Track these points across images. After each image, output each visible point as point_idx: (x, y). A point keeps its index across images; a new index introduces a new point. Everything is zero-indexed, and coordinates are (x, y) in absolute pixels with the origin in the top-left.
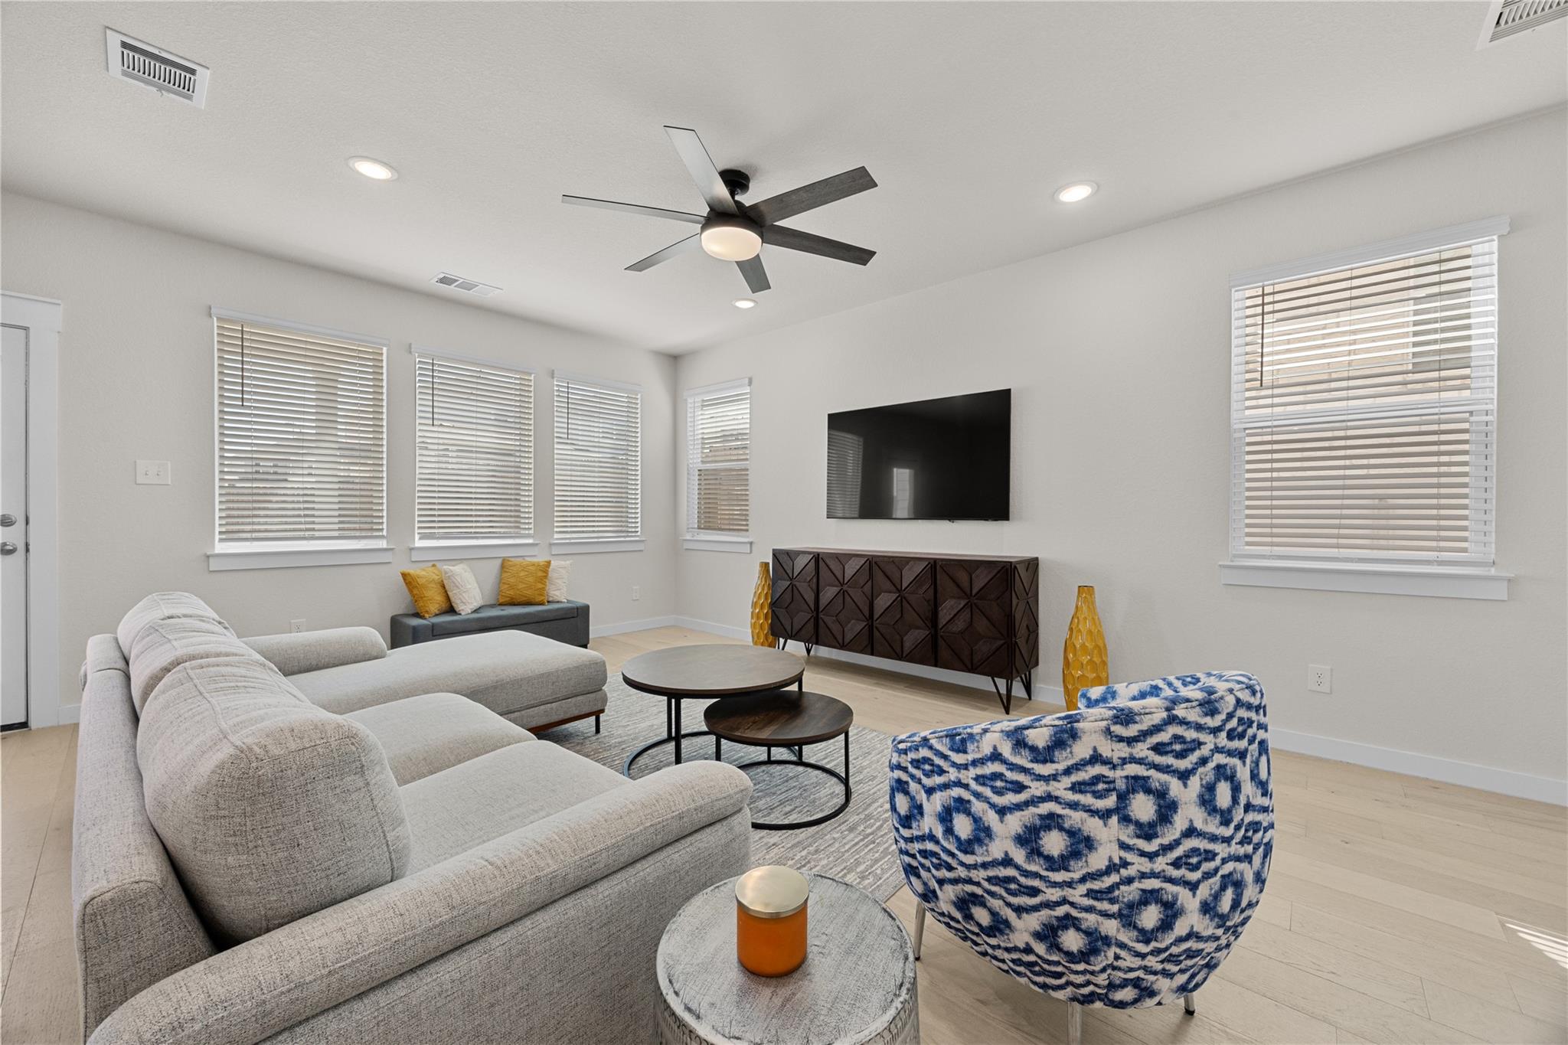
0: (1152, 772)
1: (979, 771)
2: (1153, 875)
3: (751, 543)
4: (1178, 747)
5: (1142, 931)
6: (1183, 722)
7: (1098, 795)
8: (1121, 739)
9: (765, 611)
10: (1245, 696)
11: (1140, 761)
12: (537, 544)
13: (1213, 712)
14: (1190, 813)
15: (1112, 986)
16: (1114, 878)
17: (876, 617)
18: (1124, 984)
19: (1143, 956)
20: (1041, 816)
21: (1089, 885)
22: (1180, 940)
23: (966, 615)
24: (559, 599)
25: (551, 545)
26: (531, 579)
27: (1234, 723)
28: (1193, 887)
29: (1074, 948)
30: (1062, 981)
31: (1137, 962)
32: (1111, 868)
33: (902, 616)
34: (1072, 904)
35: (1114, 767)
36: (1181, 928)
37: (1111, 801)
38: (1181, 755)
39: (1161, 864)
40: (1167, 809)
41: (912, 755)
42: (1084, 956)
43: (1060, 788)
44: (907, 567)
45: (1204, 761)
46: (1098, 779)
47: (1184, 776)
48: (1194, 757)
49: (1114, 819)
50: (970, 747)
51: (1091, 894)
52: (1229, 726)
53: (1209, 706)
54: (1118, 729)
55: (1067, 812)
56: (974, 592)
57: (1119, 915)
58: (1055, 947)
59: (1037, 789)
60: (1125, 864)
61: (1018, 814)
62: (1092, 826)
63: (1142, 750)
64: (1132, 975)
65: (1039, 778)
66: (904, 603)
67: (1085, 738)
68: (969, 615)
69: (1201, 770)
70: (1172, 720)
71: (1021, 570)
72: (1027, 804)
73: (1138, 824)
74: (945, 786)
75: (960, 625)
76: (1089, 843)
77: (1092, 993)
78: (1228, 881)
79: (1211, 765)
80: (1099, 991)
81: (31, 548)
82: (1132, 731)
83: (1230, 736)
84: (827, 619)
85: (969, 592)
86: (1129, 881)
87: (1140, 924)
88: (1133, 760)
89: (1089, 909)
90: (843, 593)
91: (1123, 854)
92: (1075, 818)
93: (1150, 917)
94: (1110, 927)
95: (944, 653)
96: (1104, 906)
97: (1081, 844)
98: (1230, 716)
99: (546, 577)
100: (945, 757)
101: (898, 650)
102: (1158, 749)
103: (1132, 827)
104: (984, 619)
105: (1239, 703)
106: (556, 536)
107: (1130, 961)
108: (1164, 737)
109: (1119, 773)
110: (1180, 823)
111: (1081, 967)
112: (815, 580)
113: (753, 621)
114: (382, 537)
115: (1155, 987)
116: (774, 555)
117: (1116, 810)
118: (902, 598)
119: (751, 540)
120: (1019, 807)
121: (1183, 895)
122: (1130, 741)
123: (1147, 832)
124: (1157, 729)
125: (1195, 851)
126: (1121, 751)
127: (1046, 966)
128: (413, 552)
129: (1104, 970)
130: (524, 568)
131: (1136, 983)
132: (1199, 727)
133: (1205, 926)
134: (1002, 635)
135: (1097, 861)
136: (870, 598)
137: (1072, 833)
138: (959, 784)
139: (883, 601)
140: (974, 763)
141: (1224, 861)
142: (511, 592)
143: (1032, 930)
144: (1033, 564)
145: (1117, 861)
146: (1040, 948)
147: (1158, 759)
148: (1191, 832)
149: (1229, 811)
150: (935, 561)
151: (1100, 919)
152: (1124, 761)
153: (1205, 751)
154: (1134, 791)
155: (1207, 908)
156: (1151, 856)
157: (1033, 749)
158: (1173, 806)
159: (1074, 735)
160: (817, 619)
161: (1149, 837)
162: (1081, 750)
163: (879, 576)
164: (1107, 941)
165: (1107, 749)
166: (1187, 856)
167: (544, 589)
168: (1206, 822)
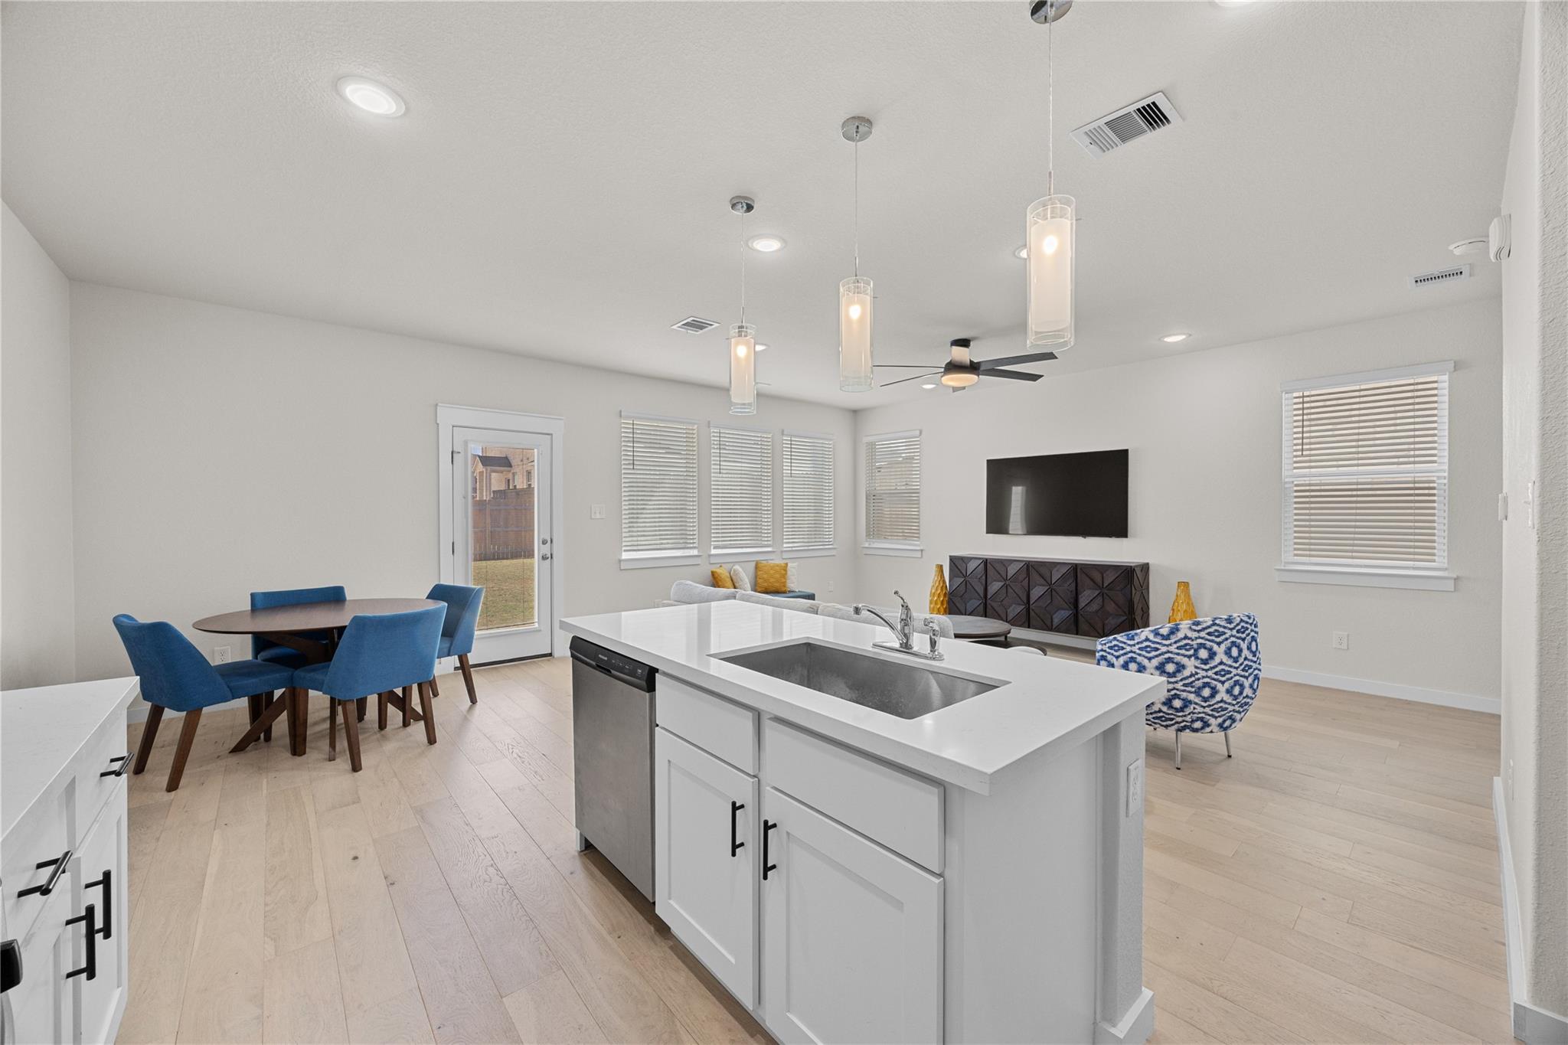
0: (1207, 642)
1: (1140, 646)
2: (1207, 677)
3: (922, 550)
4: (1216, 634)
5: (1204, 698)
6: (1218, 625)
7: (1187, 650)
8: (1195, 631)
9: (942, 599)
10: (1246, 619)
11: (1202, 638)
12: (774, 552)
13: (1230, 623)
14: (1221, 656)
15: (1193, 721)
16: (1193, 679)
17: (1031, 603)
18: (1198, 719)
19: (1204, 707)
20: (1165, 659)
21: (1184, 682)
22: (1218, 702)
23: (1099, 600)
24: (794, 589)
25: (782, 552)
26: (778, 576)
27: (1239, 627)
28: (1223, 683)
29: (1178, 707)
30: (1173, 722)
31: (1202, 710)
32: (1192, 675)
33: (1051, 602)
34: (1177, 690)
35: (1193, 640)
36: (1218, 698)
37: (1192, 652)
38: (1218, 637)
39: (1210, 673)
40: (1212, 655)
41: (1108, 645)
42: (1182, 709)
43: (1173, 648)
44: (1056, 569)
45: (1227, 639)
46: (1186, 645)
47: (1219, 644)
48: (1223, 637)
49: (1193, 658)
50: (1136, 638)
51: (1184, 685)
52: (1237, 628)
53: (1229, 620)
54: (1194, 627)
55: (1176, 656)
56: (1105, 585)
57: (1195, 692)
58: (1171, 707)
59: (1164, 649)
60: (1197, 673)
61: (1156, 659)
62: (1185, 661)
63: (1203, 634)
64: (1200, 715)
65: (1165, 645)
66: (1054, 593)
67: (1182, 631)
68: (1101, 600)
69: (1225, 642)
70: (1214, 624)
71: (1138, 571)
72: (1160, 655)
73: (1202, 660)
74: (1125, 654)
75: (1095, 607)
76: (1184, 667)
77: (1185, 726)
78: (1236, 683)
79: (1229, 641)
80: (1188, 724)
81: (554, 556)
82: (1199, 628)
83: (1238, 632)
84: (994, 605)
85: (1101, 586)
86: (1198, 679)
87: (1203, 695)
88: (1200, 638)
89: (1184, 691)
90: (1006, 586)
91: (1196, 670)
92: (1178, 658)
93: (1206, 692)
94: (1192, 697)
95: (1083, 626)
96: (1189, 689)
97: (1181, 667)
98: (1238, 625)
99: (786, 574)
100: (1125, 643)
101: (1049, 624)
102: (1209, 634)
103: (1199, 661)
104: (1112, 603)
105: (1242, 621)
106: (785, 545)
107: (1200, 709)
108: (1211, 630)
109: (1195, 642)
110: (1217, 660)
111: (1180, 714)
112: (984, 577)
113: (932, 606)
114: (695, 548)
115: (1209, 722)
116: (951, 560)
117: (1194, 655)
118: (1051, 590)
119: (922, 548)
120: (1157, 656)
121: (1219, 686)
122: (1199, 631)
123: (1205, 662)
124: (1209, 627)
125: (1223, 670)
126: (1196, 635)
127: (1167, 716)
128: (711, 557)
129: (1189, 714)
130: (772, 568)
131: (1202, 719)
132: (1225, 627)
133: (1227, 698)
134: (1125, 613)
135: (1187, 673)
136: (1027, 588)
137: (1177, 664)
138: (1131, 652)
139: (1037, 592)
140: (1138, 643)
141: (1235, 675)
142: (766, 584)
143: (1161, 702)
144: (1145, 568)
145: (1194, 672)
146: (1165, 709)
147: (1209, 637)
148: (1221, 663)
149: (1237, 658)
150: (1076, 565)
151: (1188, 694)
152: (1196, 638)
153: (1227, 636)
154: (1200, 648)
155: (1229, 691)
156: (1206, 670)
157: (1162, 635)
158: (1215, 654)
159: (1178, 630)
160: (985, 604)
161: (1205, 664)
162: (1180, 635)
163: (1034, 576)
164: (1190, 702)
165: (1190, 634)
166: (1220, 671)
167: (785, 582)
168: (1227, 660)
